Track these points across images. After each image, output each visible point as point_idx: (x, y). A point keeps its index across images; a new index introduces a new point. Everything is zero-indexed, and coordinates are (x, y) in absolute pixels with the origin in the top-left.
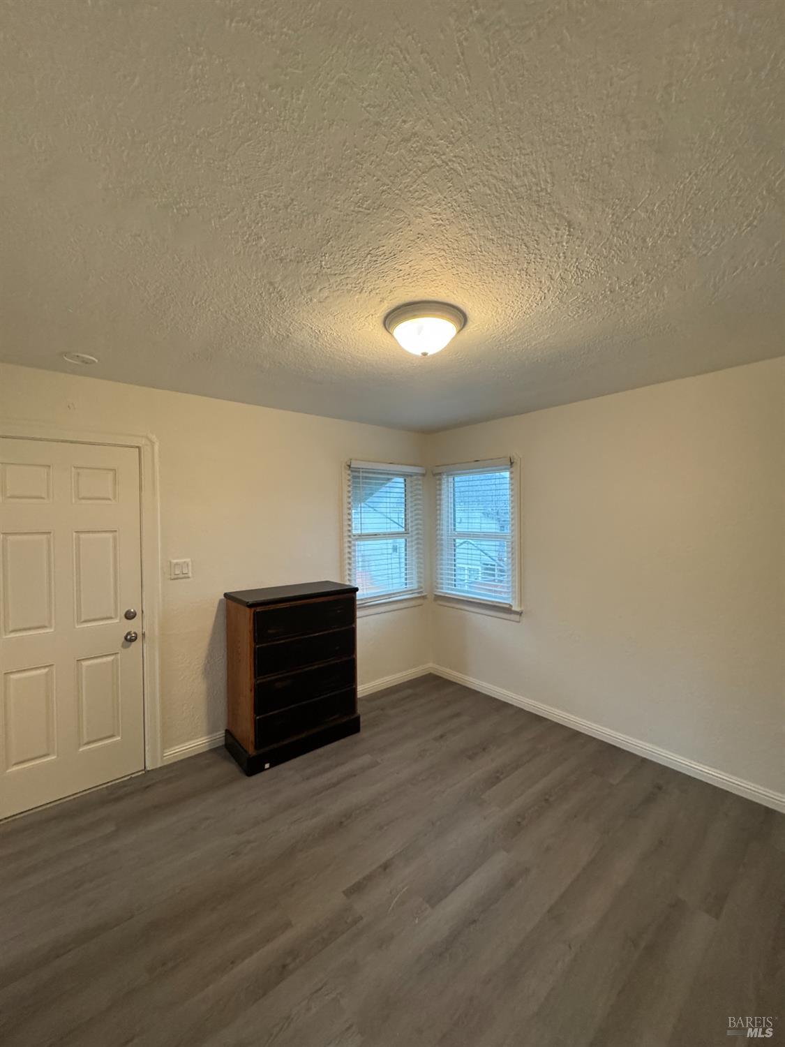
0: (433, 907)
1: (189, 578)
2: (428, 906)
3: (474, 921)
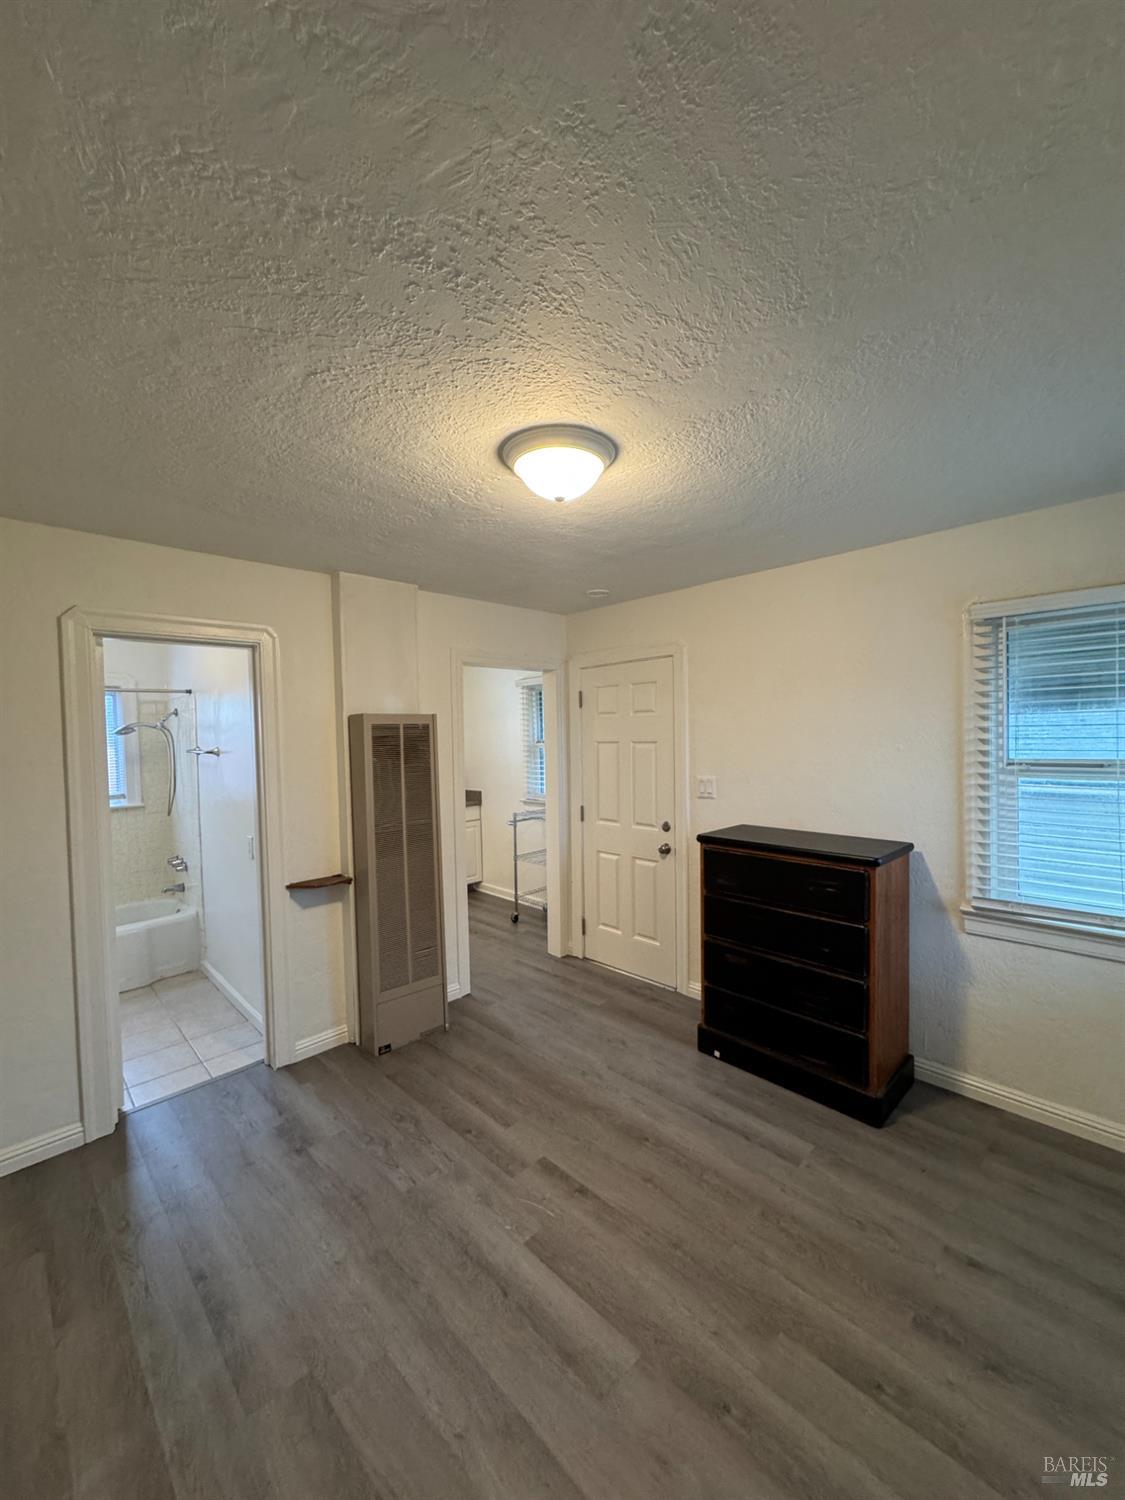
0: (527, 1244)
1: (712, 798)
2: (527, 1238)
3: (505, 1294)
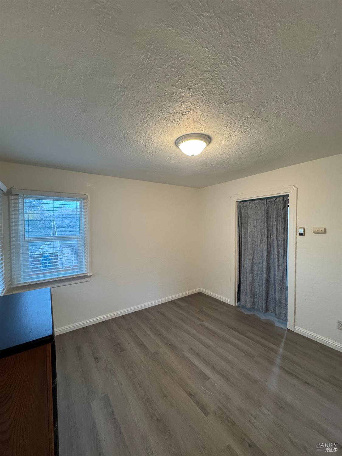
0: (209, 378)
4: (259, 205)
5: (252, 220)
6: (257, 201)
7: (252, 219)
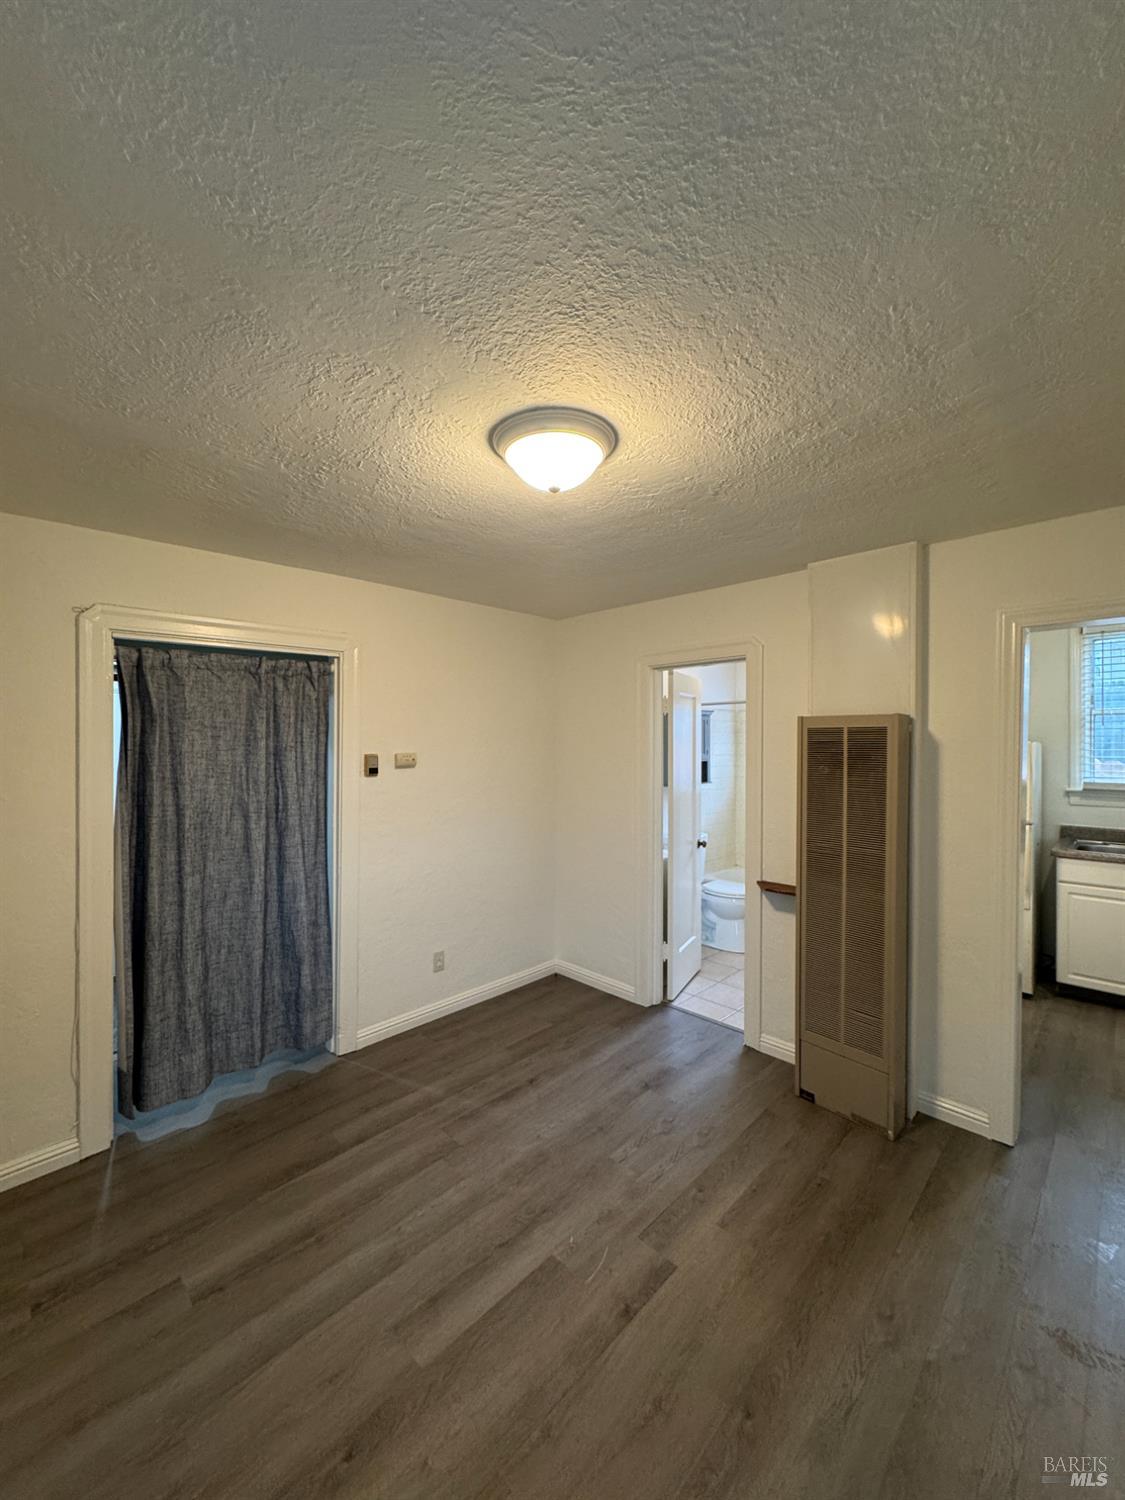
0: (552, 1258)
3: (501, 1246)
4: (229, 673)
5: (198, 727)
6: (223, 657)
7: (196, 725)
